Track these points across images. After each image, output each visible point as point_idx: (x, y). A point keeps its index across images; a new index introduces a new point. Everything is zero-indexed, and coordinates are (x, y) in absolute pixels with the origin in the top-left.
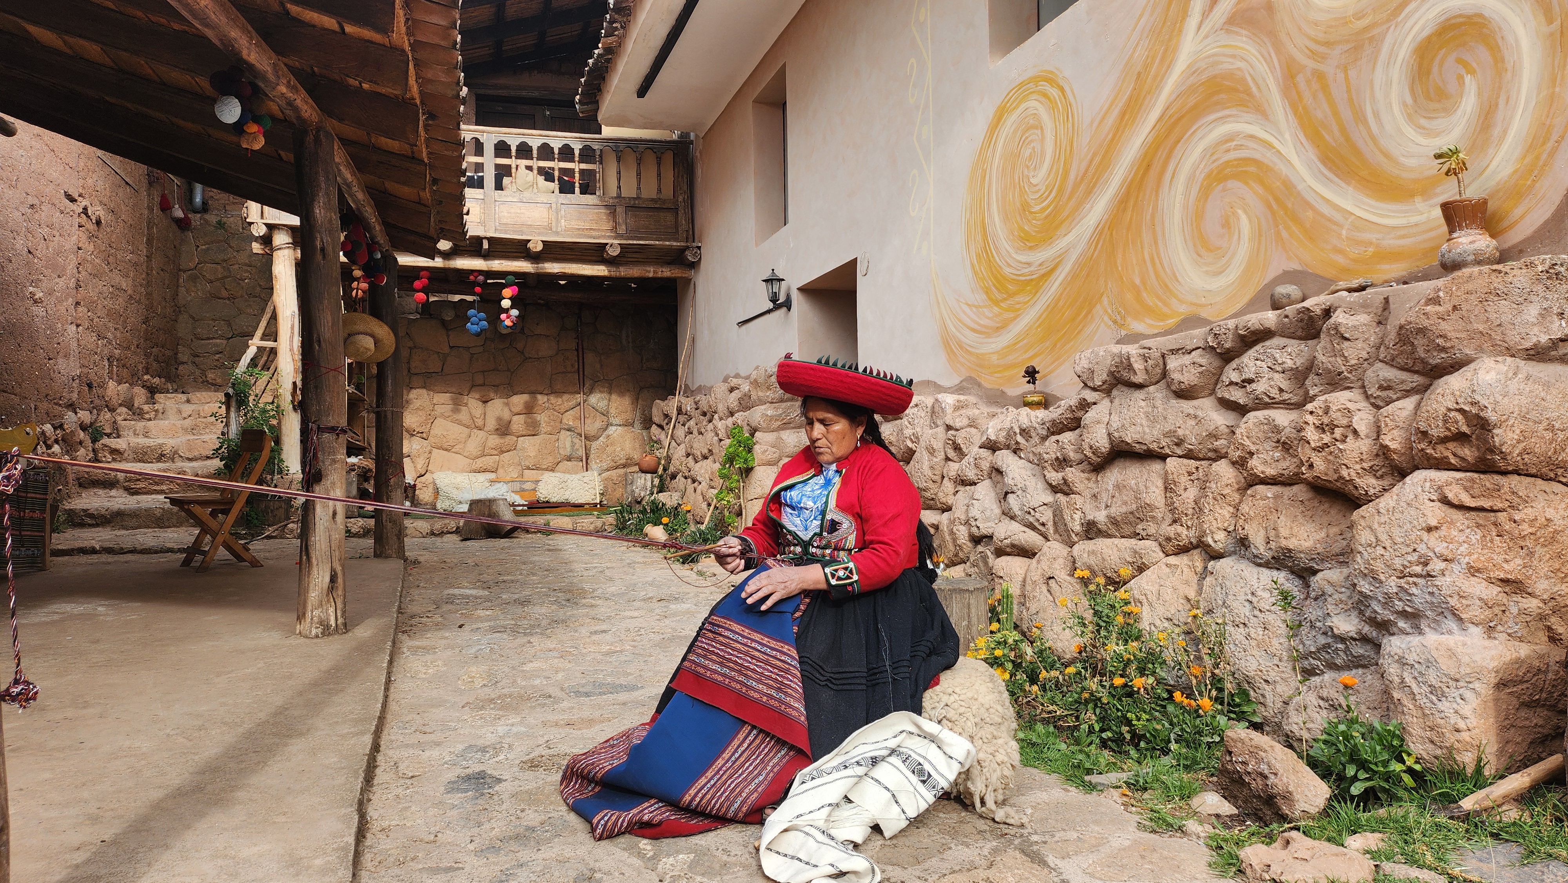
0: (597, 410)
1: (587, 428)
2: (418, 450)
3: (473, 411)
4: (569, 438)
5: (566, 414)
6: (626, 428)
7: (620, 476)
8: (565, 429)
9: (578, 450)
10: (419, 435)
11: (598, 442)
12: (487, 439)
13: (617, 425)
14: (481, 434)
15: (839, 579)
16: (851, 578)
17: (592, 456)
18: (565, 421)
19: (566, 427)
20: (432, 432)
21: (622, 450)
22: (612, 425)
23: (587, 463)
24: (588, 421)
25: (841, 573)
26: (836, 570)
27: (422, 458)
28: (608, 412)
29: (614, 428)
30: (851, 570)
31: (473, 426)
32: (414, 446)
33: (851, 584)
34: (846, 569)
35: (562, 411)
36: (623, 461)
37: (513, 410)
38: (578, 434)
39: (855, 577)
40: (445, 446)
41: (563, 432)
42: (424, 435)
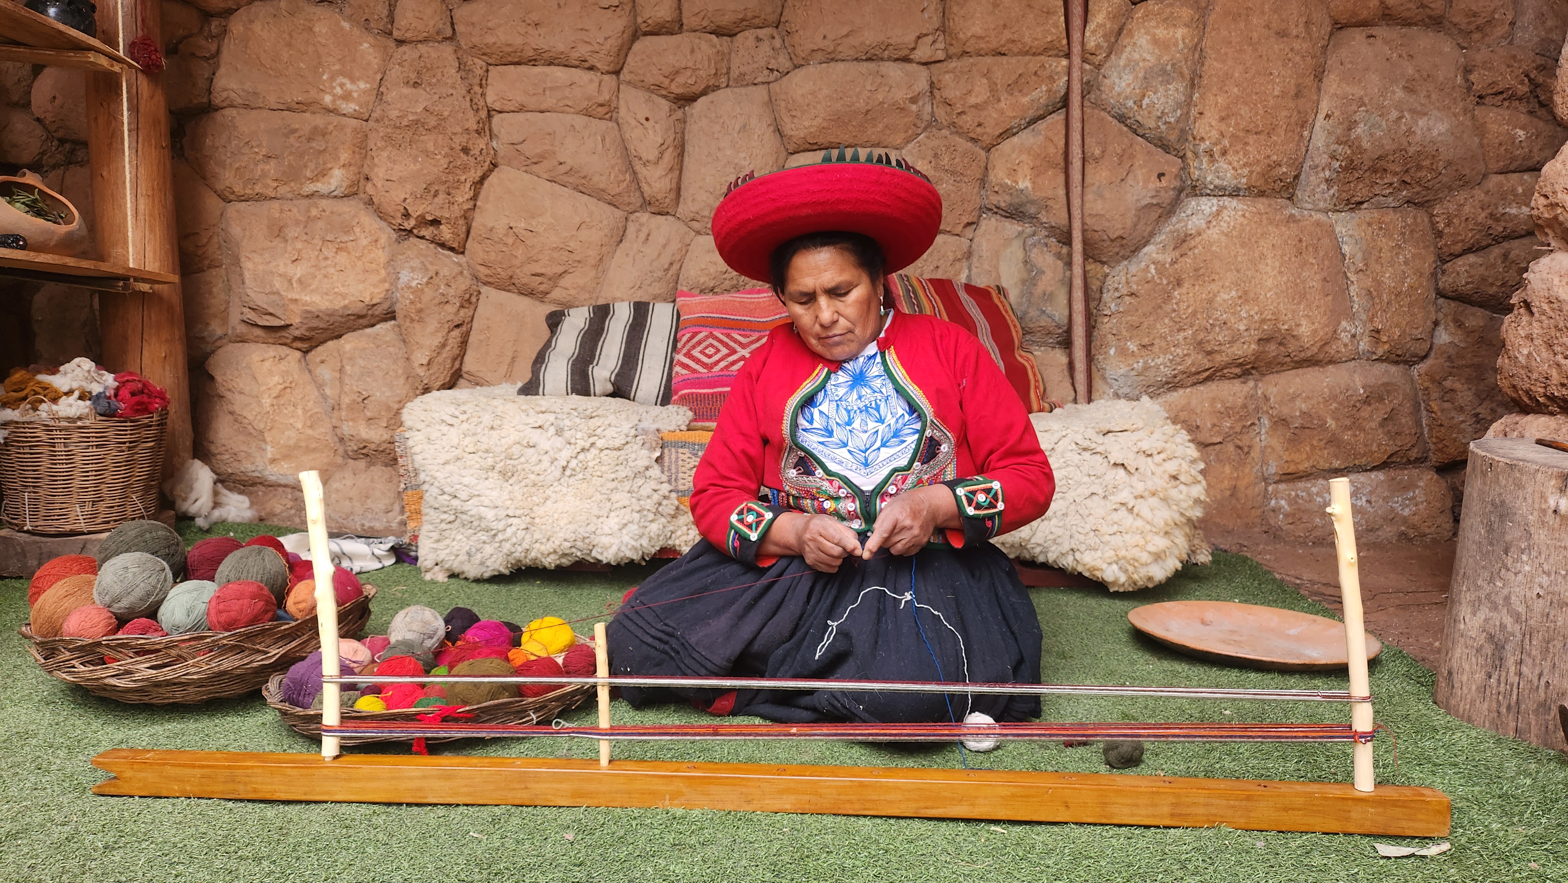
0: (1136, 129)
1: (1094, 205)
2: (418, 292)
3: (634, 134)
4: (1015, 251)
5: (1006, 146)
6: (1262, 204)
7: (1227, 412)
8: (997, 211)
9: (1049, 297)
10: (427, 232)
11: (1133, 267)
12: (686, 247)
13: (1221, 192)
14: (663, 227)
15: (978, 507)
16: (996, 507)
17: (1106, 326)
18: (999, 175)
19: (1003, 200)
20: (479, 222)
21: (1245, 298)
22: (1196, 190)
23: (1090, 358)
24: (1099, 175)
25: (981, 498)
26: (974, 493)
27: (432, 324)
28: (1183, 135)
29: (1208, 205)
30: (996, 494)
31: (635, 199)
32: (405, 277)
33: (991, 517)
34: (987, 491)
35: (991, 131)
36: (1246, 349)
37: (789, 128)
38: (1052, 230)
39: (1001, 506)
40: (523, 276)
41: (989, 223)
42: (446, 232)
